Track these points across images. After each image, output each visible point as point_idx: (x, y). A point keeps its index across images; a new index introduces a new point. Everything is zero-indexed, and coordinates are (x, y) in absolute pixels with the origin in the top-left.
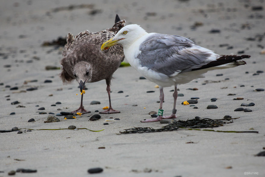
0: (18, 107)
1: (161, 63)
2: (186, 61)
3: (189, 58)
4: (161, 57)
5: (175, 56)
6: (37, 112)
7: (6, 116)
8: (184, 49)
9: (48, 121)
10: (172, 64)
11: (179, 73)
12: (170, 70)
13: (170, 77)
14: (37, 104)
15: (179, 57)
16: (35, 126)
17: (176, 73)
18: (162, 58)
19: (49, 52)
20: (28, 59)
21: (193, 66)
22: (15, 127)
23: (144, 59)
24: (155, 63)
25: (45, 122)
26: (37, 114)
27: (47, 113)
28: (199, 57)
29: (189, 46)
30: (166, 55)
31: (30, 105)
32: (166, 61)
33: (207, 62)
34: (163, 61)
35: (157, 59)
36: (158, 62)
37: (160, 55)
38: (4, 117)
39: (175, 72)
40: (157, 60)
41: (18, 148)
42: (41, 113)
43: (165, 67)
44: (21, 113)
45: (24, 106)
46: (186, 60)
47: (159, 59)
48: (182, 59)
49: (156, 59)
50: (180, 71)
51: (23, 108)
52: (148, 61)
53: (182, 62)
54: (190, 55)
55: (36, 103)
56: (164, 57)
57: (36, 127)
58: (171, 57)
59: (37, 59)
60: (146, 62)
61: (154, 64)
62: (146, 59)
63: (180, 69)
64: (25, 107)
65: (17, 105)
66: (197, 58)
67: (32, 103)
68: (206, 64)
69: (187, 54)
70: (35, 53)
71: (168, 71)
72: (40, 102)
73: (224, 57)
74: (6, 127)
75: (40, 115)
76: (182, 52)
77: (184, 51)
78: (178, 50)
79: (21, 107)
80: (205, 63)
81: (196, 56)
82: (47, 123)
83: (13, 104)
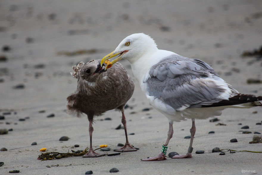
0: (218, 125)
1: (170, 92)
2: (197, 94)
3: (201, 91)
4: (171, 84)
5: (186, 86)
6: (240, 131)
7: (205, 135)
8: (197, 79)
9: (254, 141)
10: (180, 95)
11: (187, 108)
12: (178, 102)
13: (177, 111)
14: (240, 122)
15: (190, 88)
16: (239, 147)
17: (183, 108)
18: (172, 86)
19: (250, 63)
20: (226, 71)
21: (204, 101)
22: (216, 148)
23: (153, 84)
24: (164, 91)
25: (250, 143)
26: (240, 134)
27: (252, 132)
28: (212, 91)
29: (204, 76)
30: (177, 82)
31: (232, 123)
32: (175, 90)
33: (219, 100)
34: (173, 90)
35: (167, 86)
36: (167, 90)
37: (170, 82)
38: (202, 136)
39: (183, 106)
40: (166, 88)
41: (221, 171)
42: (244, 133)
43: (172, 98)
44: (222, 132)
45: (225, 123)
46: (197, 92)
47: (169, 86)
48: (193, 90)
49: (164, 87)
50: (188, 106)
51: (224, 126)
52: (156, 87)
53: (192, 95)
54: (202, 87)
55: (238, 121)
56: (174, 85)
57: (241, 148)
58: (182, 86)
59: (237, 71)
60: (154, 88)
61: (162, 92)
62: (155, 84)
63: (188, 103)
64: (225, 125)
65: (217, 123)
66: (209, 92)
67: (234, 121)
68: (218, 102)
69: (199, 86)
70: (234, 64)
71: (176, 103)
72: (243, 120)
73: (238, 96)
74: (205, 148)
75: (244, 135)
76: (195, 82)
77: (198, 81)
78: (191, 79)
79: (221, 124)
80: (216, 101)
81: (208, 89)
82: (252, 144)
83: (212, 121)
